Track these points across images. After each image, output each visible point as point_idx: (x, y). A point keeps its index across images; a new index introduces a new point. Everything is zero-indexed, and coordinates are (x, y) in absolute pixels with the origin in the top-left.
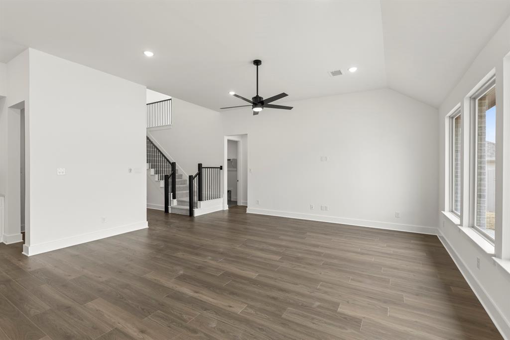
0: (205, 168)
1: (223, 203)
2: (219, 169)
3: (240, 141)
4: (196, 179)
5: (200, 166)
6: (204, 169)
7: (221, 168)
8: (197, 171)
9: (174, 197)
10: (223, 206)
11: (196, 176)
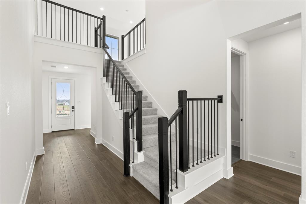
0: (193, 99)
1: (225, 165)
2: (216, 101)
3: (245, 54)
4: (174, 124)
5: (182, 95)
6: (191, 102)
7: (220, 99)
8: (176, 107)
9: (140, 149)
10: (226, 172)
11: (173, 118)
